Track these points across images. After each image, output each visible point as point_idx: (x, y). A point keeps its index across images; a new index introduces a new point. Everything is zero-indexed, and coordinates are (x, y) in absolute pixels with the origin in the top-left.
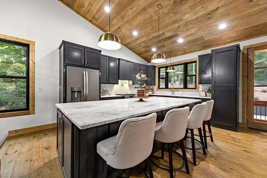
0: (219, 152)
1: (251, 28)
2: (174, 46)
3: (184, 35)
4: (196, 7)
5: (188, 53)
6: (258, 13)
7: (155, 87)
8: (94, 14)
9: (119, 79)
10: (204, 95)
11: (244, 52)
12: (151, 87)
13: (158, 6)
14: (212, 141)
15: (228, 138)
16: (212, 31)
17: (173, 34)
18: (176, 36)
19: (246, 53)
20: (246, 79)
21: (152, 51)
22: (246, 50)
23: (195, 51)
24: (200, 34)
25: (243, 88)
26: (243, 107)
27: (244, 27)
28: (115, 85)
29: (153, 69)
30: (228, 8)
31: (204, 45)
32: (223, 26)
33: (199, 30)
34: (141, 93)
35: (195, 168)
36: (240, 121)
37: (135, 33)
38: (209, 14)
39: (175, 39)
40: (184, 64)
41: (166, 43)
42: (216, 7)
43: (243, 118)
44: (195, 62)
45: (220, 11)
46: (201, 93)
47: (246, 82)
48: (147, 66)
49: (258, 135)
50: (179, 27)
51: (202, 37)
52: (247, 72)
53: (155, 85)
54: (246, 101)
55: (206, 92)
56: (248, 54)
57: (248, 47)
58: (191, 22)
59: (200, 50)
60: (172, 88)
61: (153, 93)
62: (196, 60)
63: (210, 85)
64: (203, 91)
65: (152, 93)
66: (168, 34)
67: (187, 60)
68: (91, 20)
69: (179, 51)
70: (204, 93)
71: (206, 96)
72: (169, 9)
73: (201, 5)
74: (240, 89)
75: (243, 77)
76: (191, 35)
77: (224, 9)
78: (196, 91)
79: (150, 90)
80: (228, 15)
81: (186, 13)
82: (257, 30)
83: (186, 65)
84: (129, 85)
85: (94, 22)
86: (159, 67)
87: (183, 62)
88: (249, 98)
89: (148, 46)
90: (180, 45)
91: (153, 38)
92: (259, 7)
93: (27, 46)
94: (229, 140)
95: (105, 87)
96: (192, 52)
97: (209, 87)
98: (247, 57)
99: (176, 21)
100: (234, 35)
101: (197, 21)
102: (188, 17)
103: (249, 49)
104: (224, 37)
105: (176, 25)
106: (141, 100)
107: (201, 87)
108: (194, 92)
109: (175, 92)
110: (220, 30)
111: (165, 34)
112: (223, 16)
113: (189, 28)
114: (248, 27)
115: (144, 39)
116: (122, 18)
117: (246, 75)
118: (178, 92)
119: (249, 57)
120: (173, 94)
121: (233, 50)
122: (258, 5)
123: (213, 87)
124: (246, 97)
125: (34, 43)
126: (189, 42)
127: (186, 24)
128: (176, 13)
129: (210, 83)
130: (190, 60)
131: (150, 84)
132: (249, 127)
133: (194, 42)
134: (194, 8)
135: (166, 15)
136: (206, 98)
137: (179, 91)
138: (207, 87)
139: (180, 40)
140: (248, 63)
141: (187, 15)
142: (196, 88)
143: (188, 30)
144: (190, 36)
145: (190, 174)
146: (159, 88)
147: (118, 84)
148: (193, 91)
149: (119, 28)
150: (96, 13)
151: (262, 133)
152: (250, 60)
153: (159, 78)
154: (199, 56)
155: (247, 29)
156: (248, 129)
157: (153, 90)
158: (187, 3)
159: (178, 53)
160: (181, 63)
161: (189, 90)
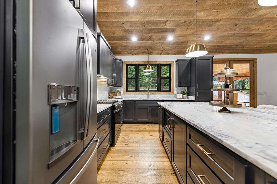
3: (179, 33)
10: (181, 97)
24: (190, 38)
31: (182, 50)
32: (207, 37)
40: (160, 65)
44: (170, 65)
45: (220, 23)
46: (177, 95)
48: (115, 59)
50: (185, 22)
51: (188, 42)
53: (122, 87)
62: (171, 63)
64: (179, 93)
70: (181, 95)
79: (118, 92)
108: (170, 94)
109: (150, 95)
111: (166, 23)
113: (190, 28)
118: (153, 95)
120: (148, 97)
121: (210, 59)
123: (197, 89)
130: (165, 61)
131: (119, 85)
133: (178, 45)
137: (155, 94)
139: (170, 38)
142: (170, 91)
144: (182, 36)
146: (127, 91)
148: (168, 94)
153: (127, 78)
160: (156, 63)
161: (165, 93)
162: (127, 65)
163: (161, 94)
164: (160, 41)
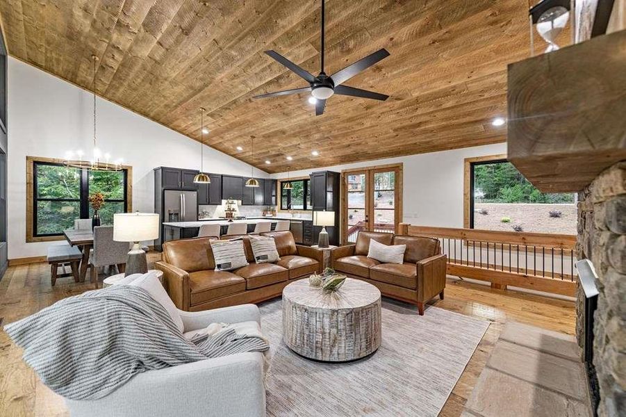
7: (277, 208)
9: (222, 198)
11: (342, 176)
12: (272, 208)
13: (251, 136)
28: (218, 206)
29: (273, 183)
34: (230, 215)
39: (283, 157)
51: (307, 158)
52: (344, 195)
53: (276, 205)
56: (344, 178)
57: (344, 171)
60: (294, 210)
61: (275, 215)
65: (272, 215)
76: (295, 155)
79: (270, 211)
93: (125, 171)
95: (204, 208)
103: (345, 173)
105: (276, 148)
116: (222, 138)
121: (324, 176)
125: (131, 167)
128: (270, 142)
131: (269, 204)
137: (298, 213)
140: (345, 186)
143: (289, 152)
146: (281, 209)
147: (221, 204)
152: (346, 183)
153: (282, 196)
157: (273, 211)
159: (297, 168)
160: (299, 179)
162: (282, 183)
163: (304, 213)
164: (285, 161)
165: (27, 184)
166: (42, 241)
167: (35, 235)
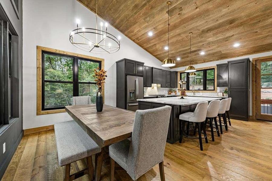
0: (235, 130)
1: (257, 46)
2: (196, 57)
3: (206, 50)
4: (217, 34)
5: (207, 62)
6: (262, 38)
8: (139, 36)
9: (152, 83)
10: (222, 95)
11: (253, 63)
12: (174, 89)
13: (190, 33)
14: (230, 125)
15: (241, 124)
16: (228, 48)
17: (197, 49)
18: (199, 50)
19: (254, 63)
20: (255, 83)
21: (177, 60)
22: (255, 61)
23: (214, 60)
24: (219, 49)
25: (252, 89)
26: (253, 104)
27: (253, 46)
28: (149, 88)
29: (176, 74)
30: (240, 35)
31: (222, 56)
32: (237, 45)
33: (218, 47)
34: (183, 93)
35: (222, 135)
36: (251, 114)
37: (166, 48)
38: (227, 38)
39: (199, 52)
40: (204, 70)
41: (190, 55)
42: (232, 34)
43: (253, 112)
44: (214, 69)
45: (235, 36)
46: (219, 93)
47: (255, 85)
48: (170, 72)
49: (263, 123)
50: (203, 45)
51: (220, 51)
52: (256, 77)
53: (177, 88)
54: (255, 99)
55: (223, 93)
56: (256, 64)
57: (256, 59)
58: (213, 42)
59: (218, 60)
60: (193, 90)
62: (214, 67)
63: (227, 88)
64: (220, 92)
65: (175, 94)
66: (193, 49)
67: (206, 68)
68: (134, 40)
69: (200, 60)
70: (222, 93)
71: (223, 96)
72: (198, 35)
73: (221, 33)
74: (250, 90)
75: (252, 81)
76: (212, 50)
77: (238, 36)
78: (214, 92)
79: (173, 91)
80: (241, 39)
81: (210, 37)
82: (263, 48)
83: (205, 71)
84: (158, 88)
85: (136, 41)
86: (181, 72)
87: (203, 69)
88: (257, 97)
89: (174, 57)
90: (202, 56)
91: (180, 51)
92: (263, 35)
93: (100, 62)
94: (242, 125)
96: (211, 61)
97: (225, 89)
98: (256, 66)
99: (201, 42)
100: (245, 50)
101: (218, 42)
102: (211, 39)
103: (256, 60)
104: (238, 52)
105: (201, 44)
106: (182, 98)
107: (219, 89)
109: (196, 93)
110: (235, 47)
111: (191, 49)
112: (237, 40)
113: (211, 46)
114: (255, 46)
115: (173, 52)
116: (160, 39)
117: (255, 80)
118: (198, 93)
119: (257, 67)
120: (194, 95)
121: (244, 62)
122: (261, 34)
123: (229, 89)
124: (255, 96)
125: (104, 60)
126: (209, 54)
127: (209, 44)
128: (202, 37)
129: (227, 86)
130: (209, 67)
131: (173, 87)
132: (258, 119)
133: (213, 54)
134: (216, 35)
135: (194, 38)
136: (224, 97)
137: (200, 92)
138: (224, 89)
139: (202, 53)
140: (256, 71)
141: (211, 38)
142: (214, 90)
143: (210, 47)
145: (220, 136)
147: (151, 87)
148: (211, 92)
149: (155, 45)
150: (141, 36)
151: (267, 122)
152: (258, 69)
154: (217, 65)
155: (255, 47)
156: (256, 120)
157: (175, 92)
158: (212, 32)
159: (199, 62)
160: (201, 69)
161: (208, 92)
162: (181, 73)
163: (205, 92)
164: (196, 56)
165: (37, 68)
166: (48, 113)
167: (43, 109)
